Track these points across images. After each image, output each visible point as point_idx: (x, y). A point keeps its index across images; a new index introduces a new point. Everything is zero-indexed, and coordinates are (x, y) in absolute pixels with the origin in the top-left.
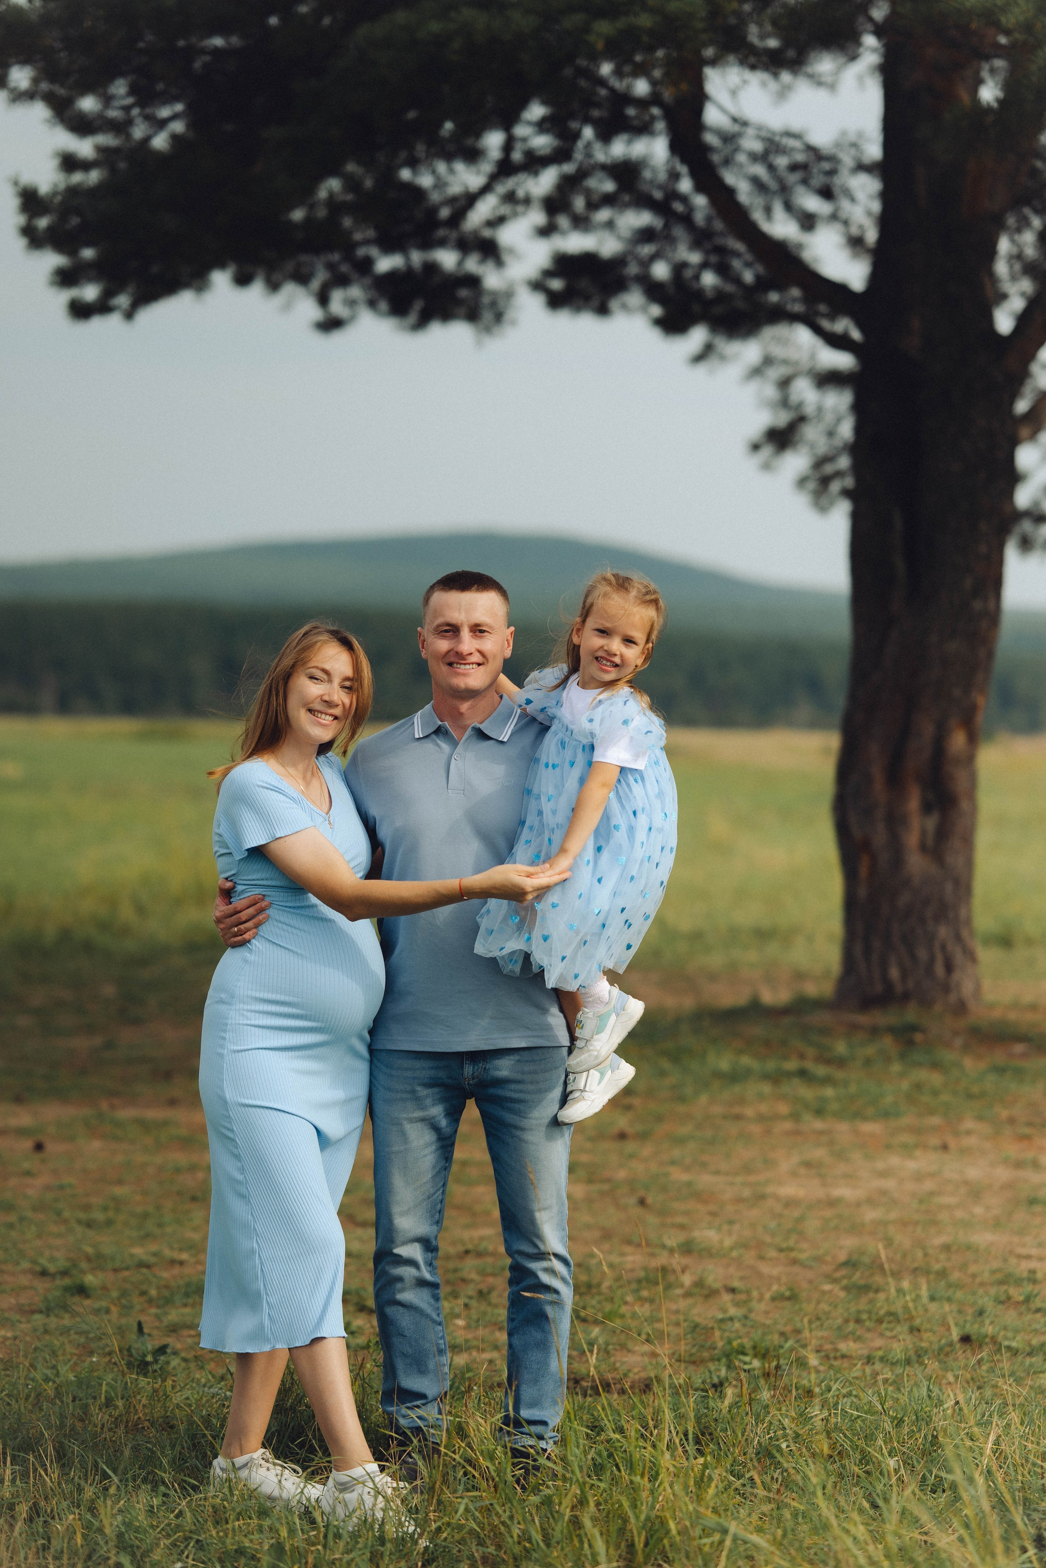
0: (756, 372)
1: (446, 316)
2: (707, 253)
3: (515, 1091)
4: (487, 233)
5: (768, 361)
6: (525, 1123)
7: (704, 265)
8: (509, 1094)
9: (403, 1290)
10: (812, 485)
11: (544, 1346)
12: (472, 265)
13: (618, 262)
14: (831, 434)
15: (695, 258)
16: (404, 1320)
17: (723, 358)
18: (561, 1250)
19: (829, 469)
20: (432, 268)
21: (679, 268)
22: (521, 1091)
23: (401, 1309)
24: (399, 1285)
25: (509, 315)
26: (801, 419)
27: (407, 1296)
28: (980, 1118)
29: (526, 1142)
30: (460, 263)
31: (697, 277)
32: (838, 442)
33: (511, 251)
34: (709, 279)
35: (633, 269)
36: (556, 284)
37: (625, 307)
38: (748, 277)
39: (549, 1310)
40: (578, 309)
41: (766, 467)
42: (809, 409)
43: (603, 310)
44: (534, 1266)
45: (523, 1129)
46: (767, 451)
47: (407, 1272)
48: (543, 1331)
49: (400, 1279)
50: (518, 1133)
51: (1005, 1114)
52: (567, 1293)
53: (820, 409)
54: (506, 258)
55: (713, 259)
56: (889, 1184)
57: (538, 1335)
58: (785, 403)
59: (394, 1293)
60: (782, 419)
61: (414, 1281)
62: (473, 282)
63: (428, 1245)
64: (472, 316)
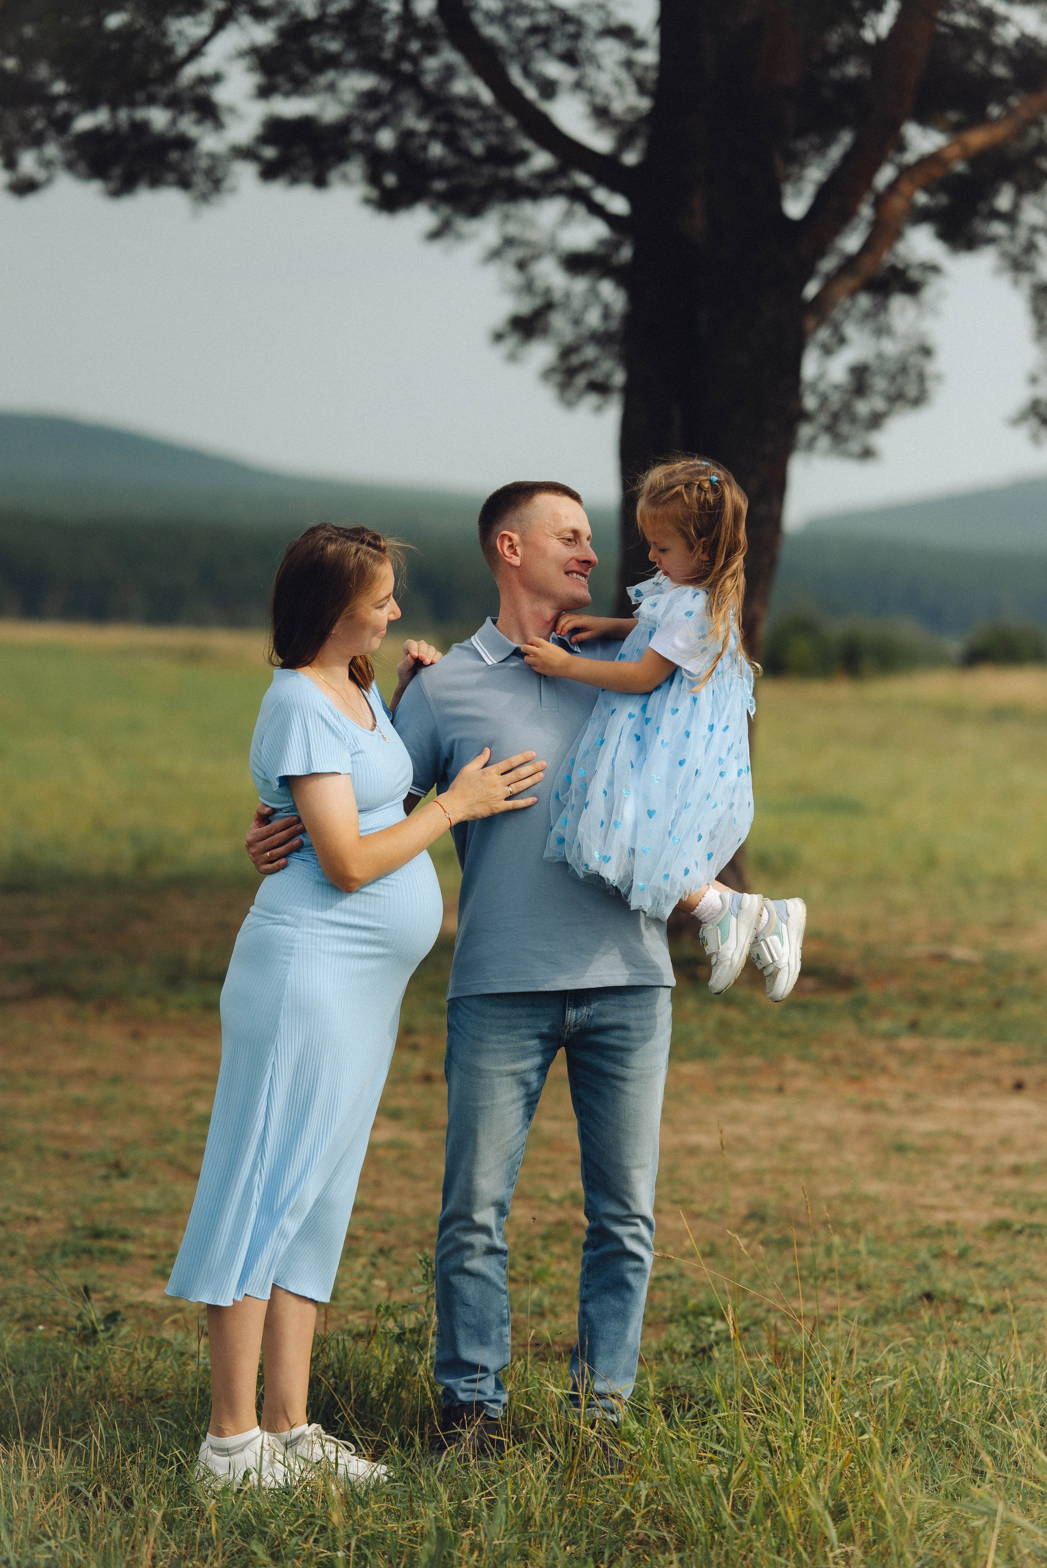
0: (495, 254)
1: (155, 182)
2: (438, 119)
3: (618, 1038)
4: (201, 90)
5: (509, 242)
6: (626, 1073)
7: (432, 134)
8: (611, 1041)
9: (470, 1258)
10: (558, 378)
11: (623, 1316)
12: (188, 125)
13: (342, 128)
14: (577, 322)
15: (422, 126)
16: (470, 1289)
17: (459, 237)
18: (648, 1212)
19: (575, 360)
20: (141, 128)
21: (407, 136)
22: (625, 1039)
23: (467, 1278)
24: (468, 1253)
25: (227, 184)
26: (548, 306)
27: (475, 1264)
28: (802, 1058)
29: (627, 1094)
30: (174, 122)
31: (424, 148)
32: (584, 330)
33: (232, 110)
34: (436, 150)
35: (357, 135)
36: (269, 152)
37: (345, 178)
38: (477, 148)
39: (631, 1277)
40: (295, 181)
41: (512, 357)
42: (557, 295)
43: (320, 182)
44: (619, 1230)
45: (623, 1079)
46: (511, 342)
47: (479, 1240)
48: (623, 1299)
49: (470, 1246)
50: (619, 1084)
51: (827, 1053)
52: (648, 1258)
53: (568, 296)
54: (227, 118)
55: (443, 128)
56: (743, 1130)
57: (618, 1305)
58: (529, 287)
59: (463, 1261)
60: (525, 306)
61: (484, 1249)
62: (185, 144)
63: (501, 1209)
64: (184, 183)
